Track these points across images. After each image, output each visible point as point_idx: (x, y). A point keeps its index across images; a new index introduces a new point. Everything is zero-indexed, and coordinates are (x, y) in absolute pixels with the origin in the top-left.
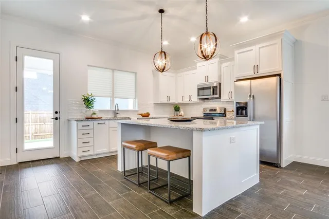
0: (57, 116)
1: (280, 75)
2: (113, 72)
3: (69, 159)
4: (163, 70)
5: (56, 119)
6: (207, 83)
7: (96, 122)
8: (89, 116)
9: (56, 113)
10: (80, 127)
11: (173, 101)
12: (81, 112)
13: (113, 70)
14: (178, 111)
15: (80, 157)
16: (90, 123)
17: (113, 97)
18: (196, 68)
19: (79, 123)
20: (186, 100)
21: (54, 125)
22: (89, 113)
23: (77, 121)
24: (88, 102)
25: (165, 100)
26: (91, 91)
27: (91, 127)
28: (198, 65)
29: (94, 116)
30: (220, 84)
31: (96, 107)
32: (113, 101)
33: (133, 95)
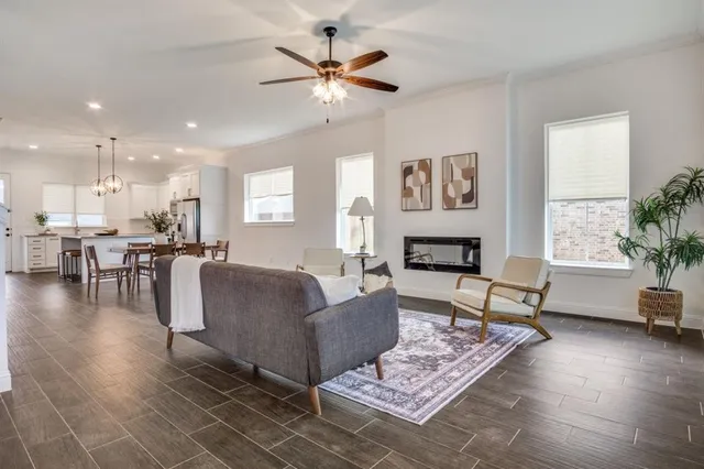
0: (9, 232)
1: (198, 200)
2: (75, 187)
3: (22, 273)
5: (8, 235)
7: (48, 238)
8: (43, 233)
9: (8, 229)
10: (31, 242)
12: (37, 229)
15: (31, 270)
16: (42, 239)
17: (75, 214)
19: (30, 239)
21: (6, 241)
22: (42, 230)
23: (28, 237)
24: (41, 219)
26: (46, 208)
27: (43, 242)
28: (171, 179)
29: (48, 232)
31: (50, 224)
32: (75, 217)
33: (102, 212)
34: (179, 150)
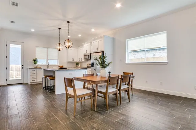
0: (23, 67)
1: (103, 52)
2: (47, 49)
3: (27, 84)
4: (69, 47)
5: (22, 68)
6: (86, 53)
7: (38, 69)
8: (36, 67)
9: (22, 66)
10: (31, 71)
11: (75, 61)
12: (32, 65)
13: (48, 48)
14: (78, 65)
15: (31, 83)
16: (35, 70)
17: (47, 59)
18: (83, 47)
19: (31, 70)
20: (81, 61)
21: (22, 70)
22: (35, 66)
23: (30, 69)
24: (35, 61)
25: (71, 60)
26: (37, 57)
27: (36, 71)
28: (84, 45)
29: (38, 67)
30: (91, 54)
31: (39, 64)
32: (48, 61)
33: (57, 58)
34: (93, 30)
